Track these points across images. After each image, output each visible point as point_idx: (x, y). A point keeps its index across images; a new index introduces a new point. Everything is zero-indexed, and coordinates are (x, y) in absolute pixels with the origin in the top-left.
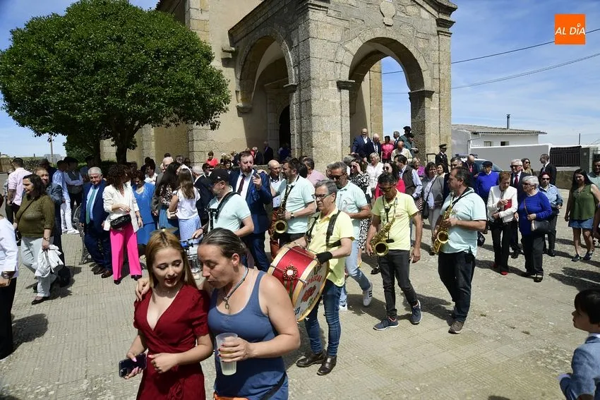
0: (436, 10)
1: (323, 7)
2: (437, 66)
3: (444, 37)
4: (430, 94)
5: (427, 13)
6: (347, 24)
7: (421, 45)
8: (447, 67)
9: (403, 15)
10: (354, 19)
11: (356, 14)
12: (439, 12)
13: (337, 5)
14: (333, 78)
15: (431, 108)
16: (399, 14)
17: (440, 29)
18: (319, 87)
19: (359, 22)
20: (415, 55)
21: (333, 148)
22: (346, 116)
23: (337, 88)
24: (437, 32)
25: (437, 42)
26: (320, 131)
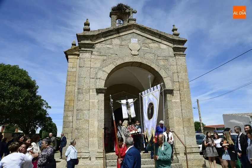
0: (171, 43)
1: (88, 51)
2: (176, 75)
3: (180, 57)
4: (171, 92)
5: (165, 46)
6: (105, 57)
7: (162, 63)
8: (184, 74)
9: (146, 48)
10: (110, 54)
11: (112, 52)
12: (174, 44)
13: (99, 49)
14: (93, 87)
15: (173, 101)
16: (143, 48)
17: (176, 53)
18: (82, 93)
19: (113, 55)
20: (156, 69)
21: (91, 130)
22: (102, 109)
23: (96, 93)
24: (174, 55)
25: (175, 60)
26: (81, 119)
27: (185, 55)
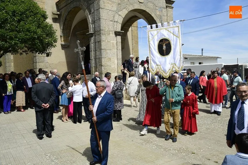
3: (169, 9)
6: (119, 1)
7: (158, 13)
14: (112, 30)
17: (167, 5)
18: (105, 34)
21: (113, 66)
22: (119, 50)
23: (114, 35)
24: (166, 7)
25: (166, 12)
26: (106, 58)
27: (173, 7)
